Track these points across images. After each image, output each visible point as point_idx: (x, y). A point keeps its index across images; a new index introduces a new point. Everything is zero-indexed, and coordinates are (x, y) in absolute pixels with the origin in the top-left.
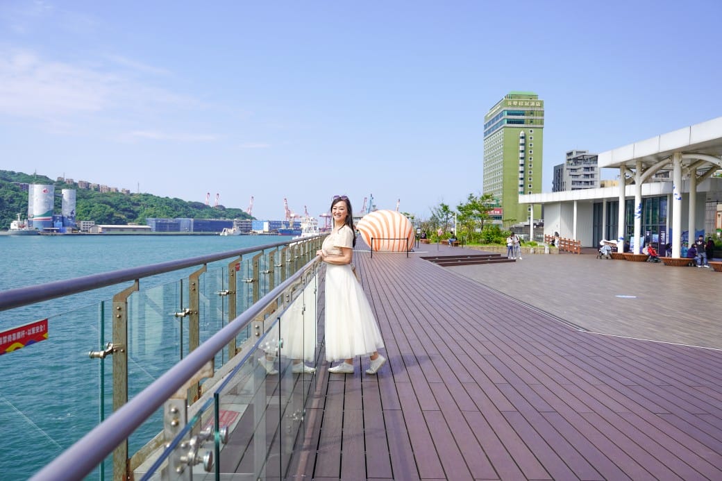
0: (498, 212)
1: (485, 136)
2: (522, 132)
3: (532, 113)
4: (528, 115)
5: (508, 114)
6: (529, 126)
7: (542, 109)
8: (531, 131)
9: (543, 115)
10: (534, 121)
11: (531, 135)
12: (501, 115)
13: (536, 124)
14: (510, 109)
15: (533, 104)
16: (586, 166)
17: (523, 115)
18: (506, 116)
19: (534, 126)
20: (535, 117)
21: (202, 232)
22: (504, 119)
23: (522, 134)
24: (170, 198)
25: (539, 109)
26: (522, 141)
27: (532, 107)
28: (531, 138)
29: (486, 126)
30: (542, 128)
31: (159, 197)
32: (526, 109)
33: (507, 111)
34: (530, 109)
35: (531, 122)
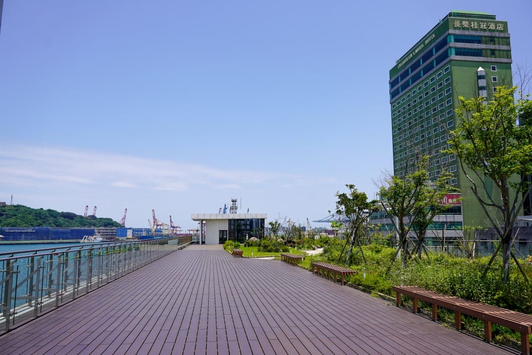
0: (455, 201)
2: (480, 69)
3: (492, 40)
4: (486, 43)
5: (456, 41)
6: (489, 59)
7: (506, 35)
8: (494, 68)
9: (508, 44)
10: (496, 52)
11: (493, 74)
12: (442, 44)
13: (500, 57)
14: (457, 32)
15: (492, 27)
17: (479, 42)
18: (452, 43)
19: (498, 60)
20: (497, 47)
21: (61, 241)
22: (450, 47)
23: (480, 71)
24: (44, 209)
25: (502, 35)
26: (481, 83)
27: (490, 30)
28: (495, 79)
29: (392, 84)
30: (510, 63)
31: (29, 208)
32: (482, 34)
33: (454, 35)
34: (487, 34)
35: (493, 54)
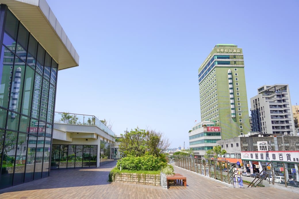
0: (217, 130)
1: (200, 82)
2: (229, 70)
3: (235, 57)
4: (232, 58)
5: (218, 58)
6: (234, 66)
7: (242, 54)
8: (236, 70)
9: (243, 58)
10: (237, 62)
11: (235, 72)
12: (213, 59)
13: (238, 64)
14: (218, 54)
15: (235, 51)
16: (278, 94)
17: (229, 58)
18: (216, 59)
19: (238, 66)
20: (237, 60)
22: (215, 61)
23: (229, 71)
25: (239, 54)
26: (230, 76)
28: (236, 74)
30: (243, 67)
32: (230, 54)
33: (217, 55)
34: (233, 54)
35: (235, 63)
